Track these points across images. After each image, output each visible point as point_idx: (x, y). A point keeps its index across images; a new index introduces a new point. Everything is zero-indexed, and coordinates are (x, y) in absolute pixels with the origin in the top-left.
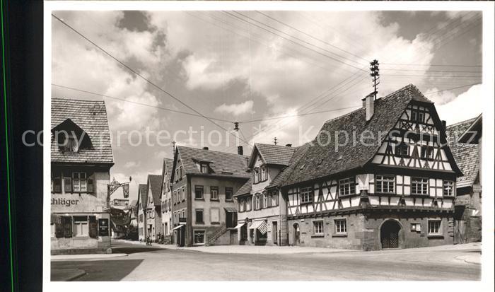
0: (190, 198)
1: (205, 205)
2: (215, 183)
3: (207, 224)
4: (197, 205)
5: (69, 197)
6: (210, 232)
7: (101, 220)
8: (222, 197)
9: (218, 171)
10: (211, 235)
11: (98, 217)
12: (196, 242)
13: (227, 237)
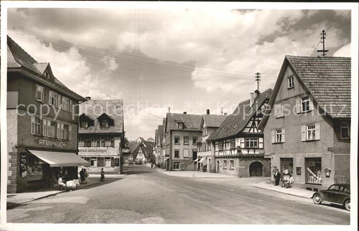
0: (171, 144)
1: (179, 147)
2: (186, 134)
3: (181, 158)
4: (176, 147)
5: (103, 148)
6: (183, 163)
7: (116, 159)
8: (191, 142)
9: (189, 127)
10: (183, 164)
11: (115, 157)
12: (175, 168)
13: (192, 166)
